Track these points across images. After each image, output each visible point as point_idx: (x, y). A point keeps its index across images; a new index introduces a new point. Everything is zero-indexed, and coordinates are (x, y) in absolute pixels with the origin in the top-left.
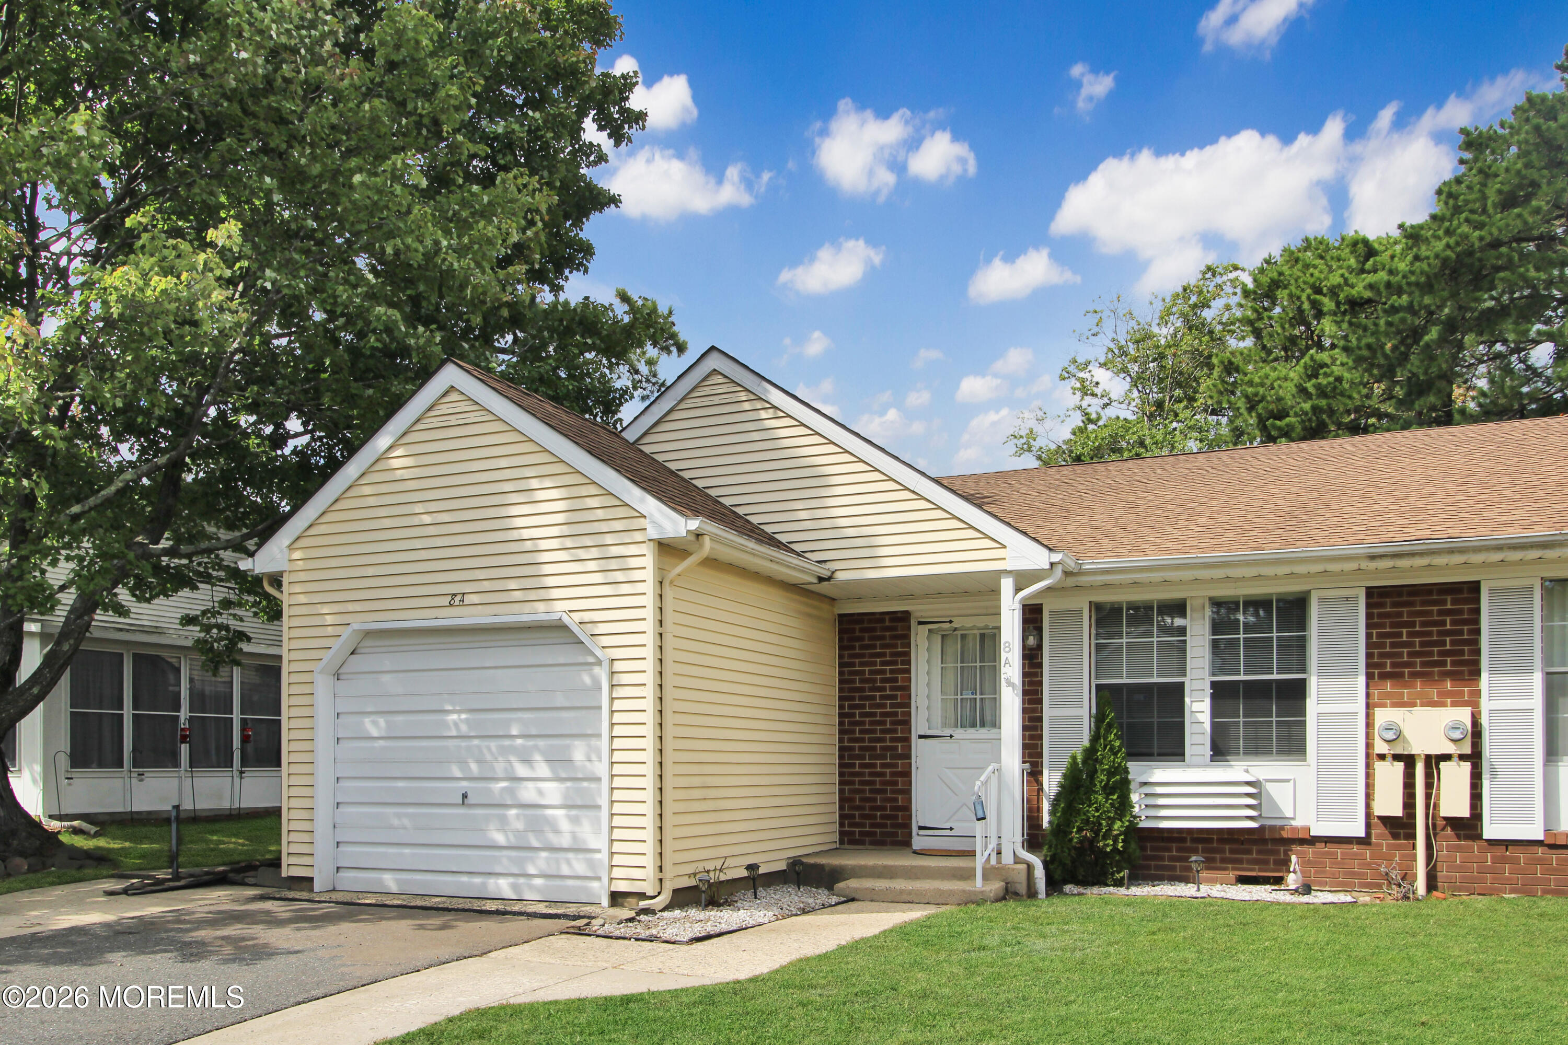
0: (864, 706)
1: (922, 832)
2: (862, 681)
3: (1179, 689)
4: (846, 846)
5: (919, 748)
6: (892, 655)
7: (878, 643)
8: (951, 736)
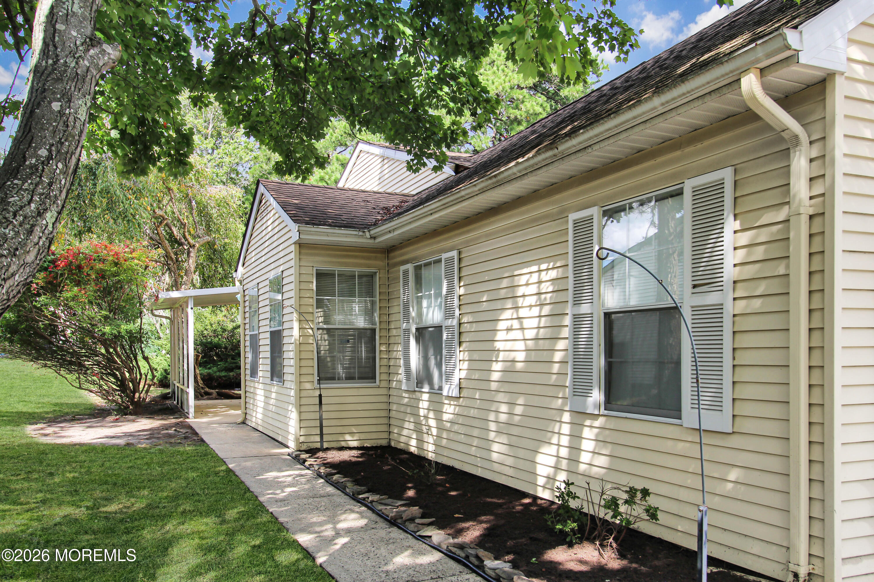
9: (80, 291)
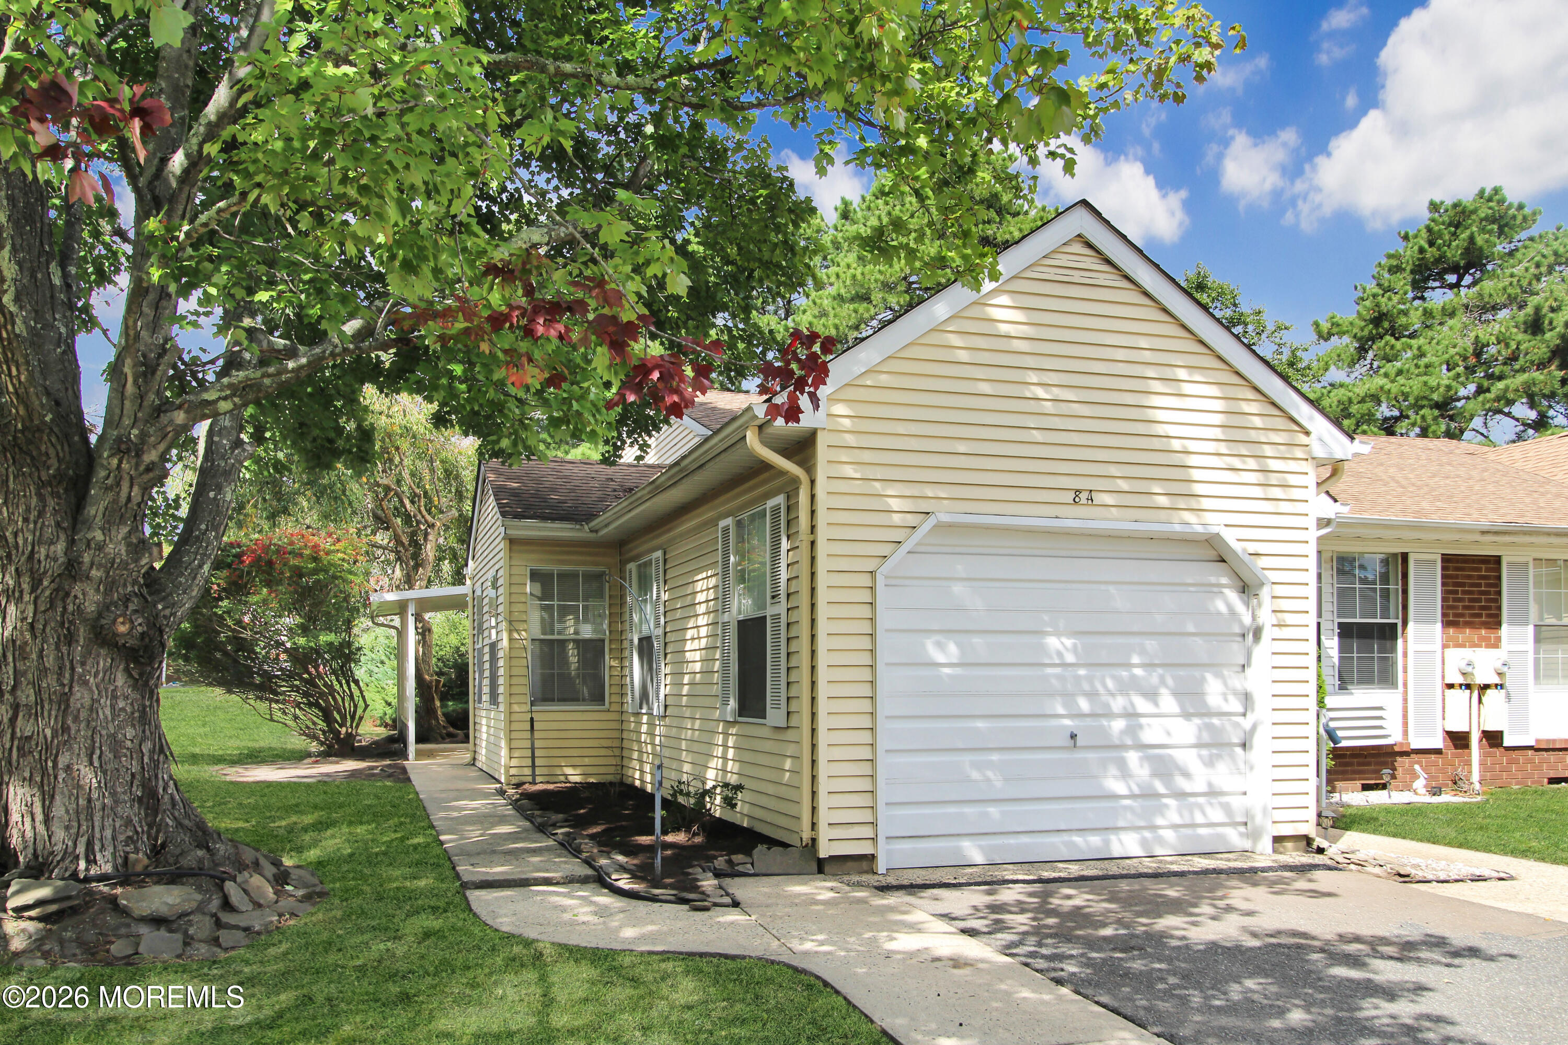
9: (270, 593)
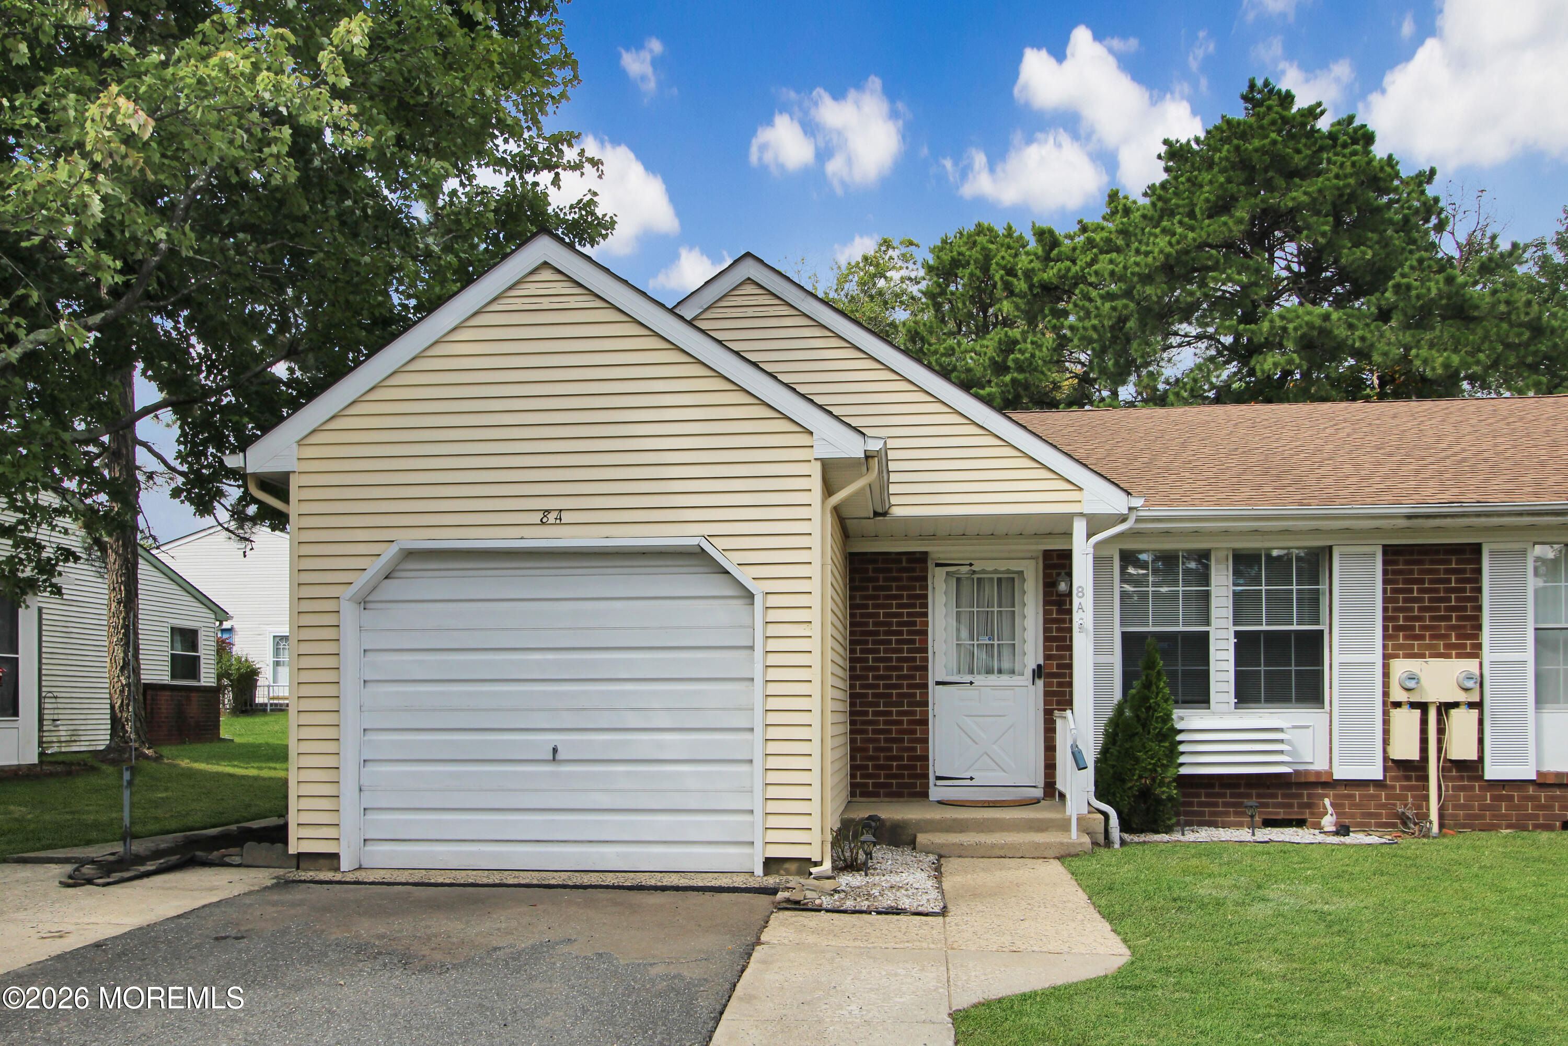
0: (878, 651)
1: (939, 783)
2: (875, 624)
3: (1204, 639)
4: (858, 799)
5: (937, 695)
6: (909, 597)
7: (894, 584)
8: (971, 683)
